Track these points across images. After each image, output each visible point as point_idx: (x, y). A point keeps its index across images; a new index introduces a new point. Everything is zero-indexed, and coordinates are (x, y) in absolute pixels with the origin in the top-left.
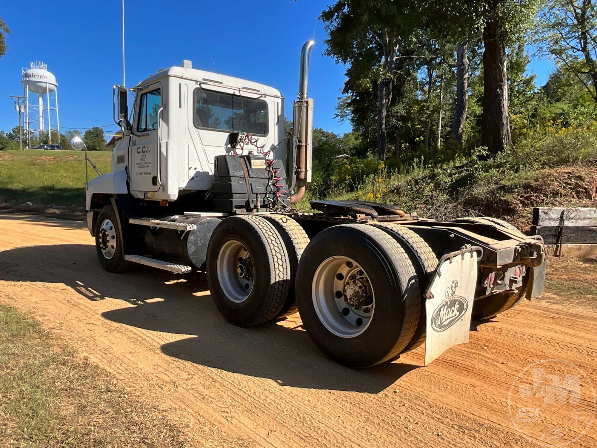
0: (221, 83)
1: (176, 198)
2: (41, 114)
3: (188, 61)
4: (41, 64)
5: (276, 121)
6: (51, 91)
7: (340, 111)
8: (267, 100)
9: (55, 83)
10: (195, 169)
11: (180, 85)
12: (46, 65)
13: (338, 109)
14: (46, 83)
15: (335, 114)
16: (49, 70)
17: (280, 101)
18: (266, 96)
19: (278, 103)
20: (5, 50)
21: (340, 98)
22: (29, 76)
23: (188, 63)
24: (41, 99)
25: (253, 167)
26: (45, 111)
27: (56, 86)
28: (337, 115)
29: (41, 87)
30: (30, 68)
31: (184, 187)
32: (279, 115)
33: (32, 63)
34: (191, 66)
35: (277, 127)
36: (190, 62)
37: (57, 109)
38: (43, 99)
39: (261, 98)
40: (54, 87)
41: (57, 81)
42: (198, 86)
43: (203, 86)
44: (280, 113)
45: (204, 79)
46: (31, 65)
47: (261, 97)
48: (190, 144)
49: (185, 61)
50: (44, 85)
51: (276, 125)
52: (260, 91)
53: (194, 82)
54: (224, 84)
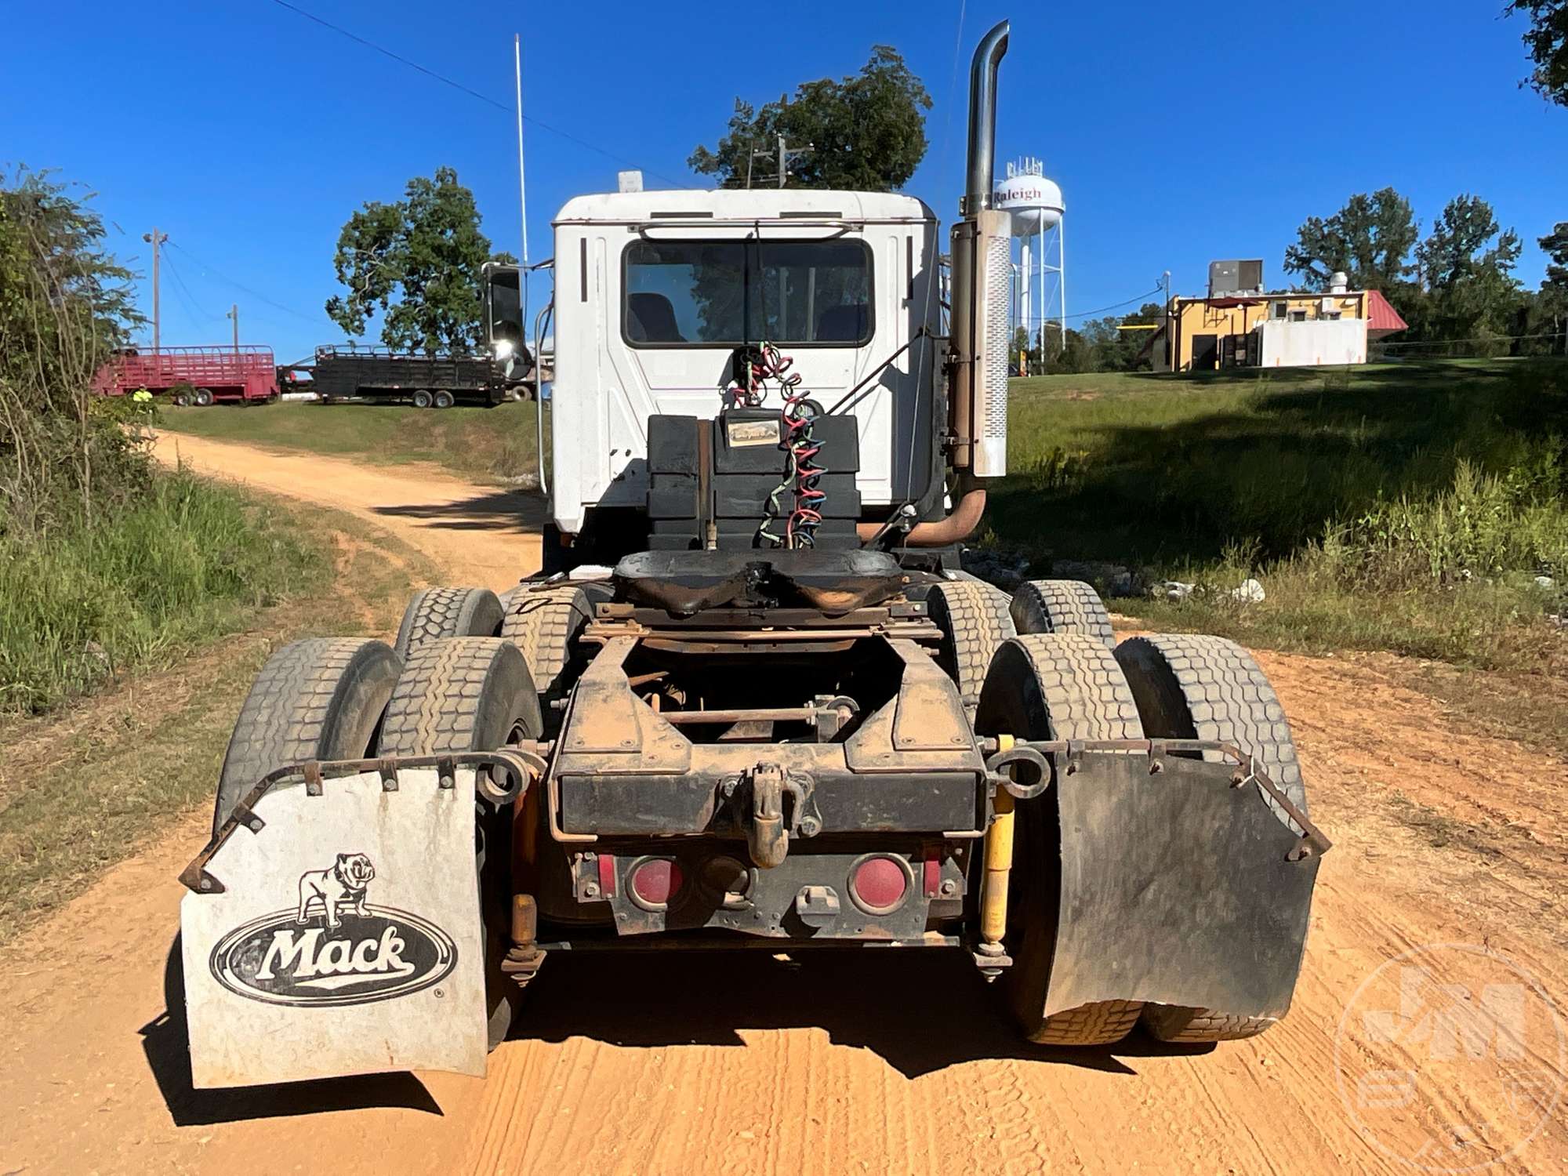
0: (710, 215)
1: (577, 527)
2: (1025, 288)
3: (630, 174)
4: (1030, 162)
5: (904, 294)
6: (1050, 225)
8: (869, 235)
9: (1059, 204)
10: (628, 453)
11: (584, 241)
12: (1041, 164)
14: (1039, 208)
16: (1047, 174)
17: (918, 233)
18: (866, 227)
19: (910, 239)
20: (923, 150)
22: (1004, 197)
23: (631, 178)
24: (1026, 249)
25: (733, 444)
26: (1035, 277)
27: (1061, 211)
29: (1028, 221)
30: (1006, 178)
31: (598, 500)
32: (915, 273)
33: (1010, 165)
34: (640, 186)
35: (905, 314)
36: (636, 176)
37: (1062, 270)
38: (1030, 251)
39: (849, 235)
40: (1057, 214)
41: (1064, 199)
42: (637, 236)
43: (652, 233)
44: (917, 269)
45: (654, 215)
46: (1009, 169)
47: (845, 231)
48: (612, 389)
49: (621, 174)
50: (1034, 213)
51: (904, 307)
52: (839, 215)
53: (625, 228)
54: (716, 217)
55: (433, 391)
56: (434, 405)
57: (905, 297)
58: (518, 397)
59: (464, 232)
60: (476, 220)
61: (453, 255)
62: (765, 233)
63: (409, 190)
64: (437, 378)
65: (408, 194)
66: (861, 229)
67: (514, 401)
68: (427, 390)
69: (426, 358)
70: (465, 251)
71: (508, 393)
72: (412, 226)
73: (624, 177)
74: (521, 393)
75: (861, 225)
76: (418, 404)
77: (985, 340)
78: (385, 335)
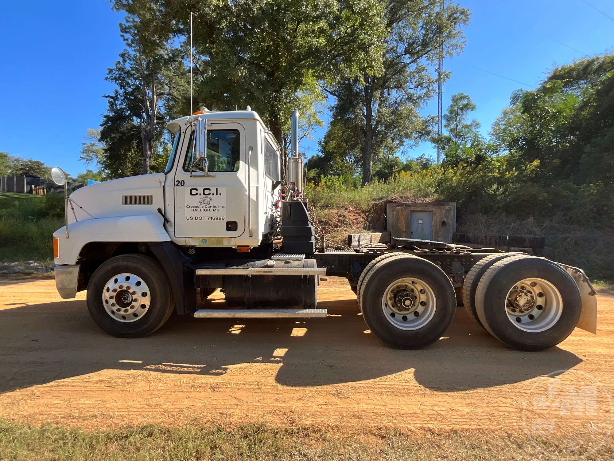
7: (85, 154)
13: (83, 153)
15: (81, 157)
21: (85, 144)
28: (83, 158)
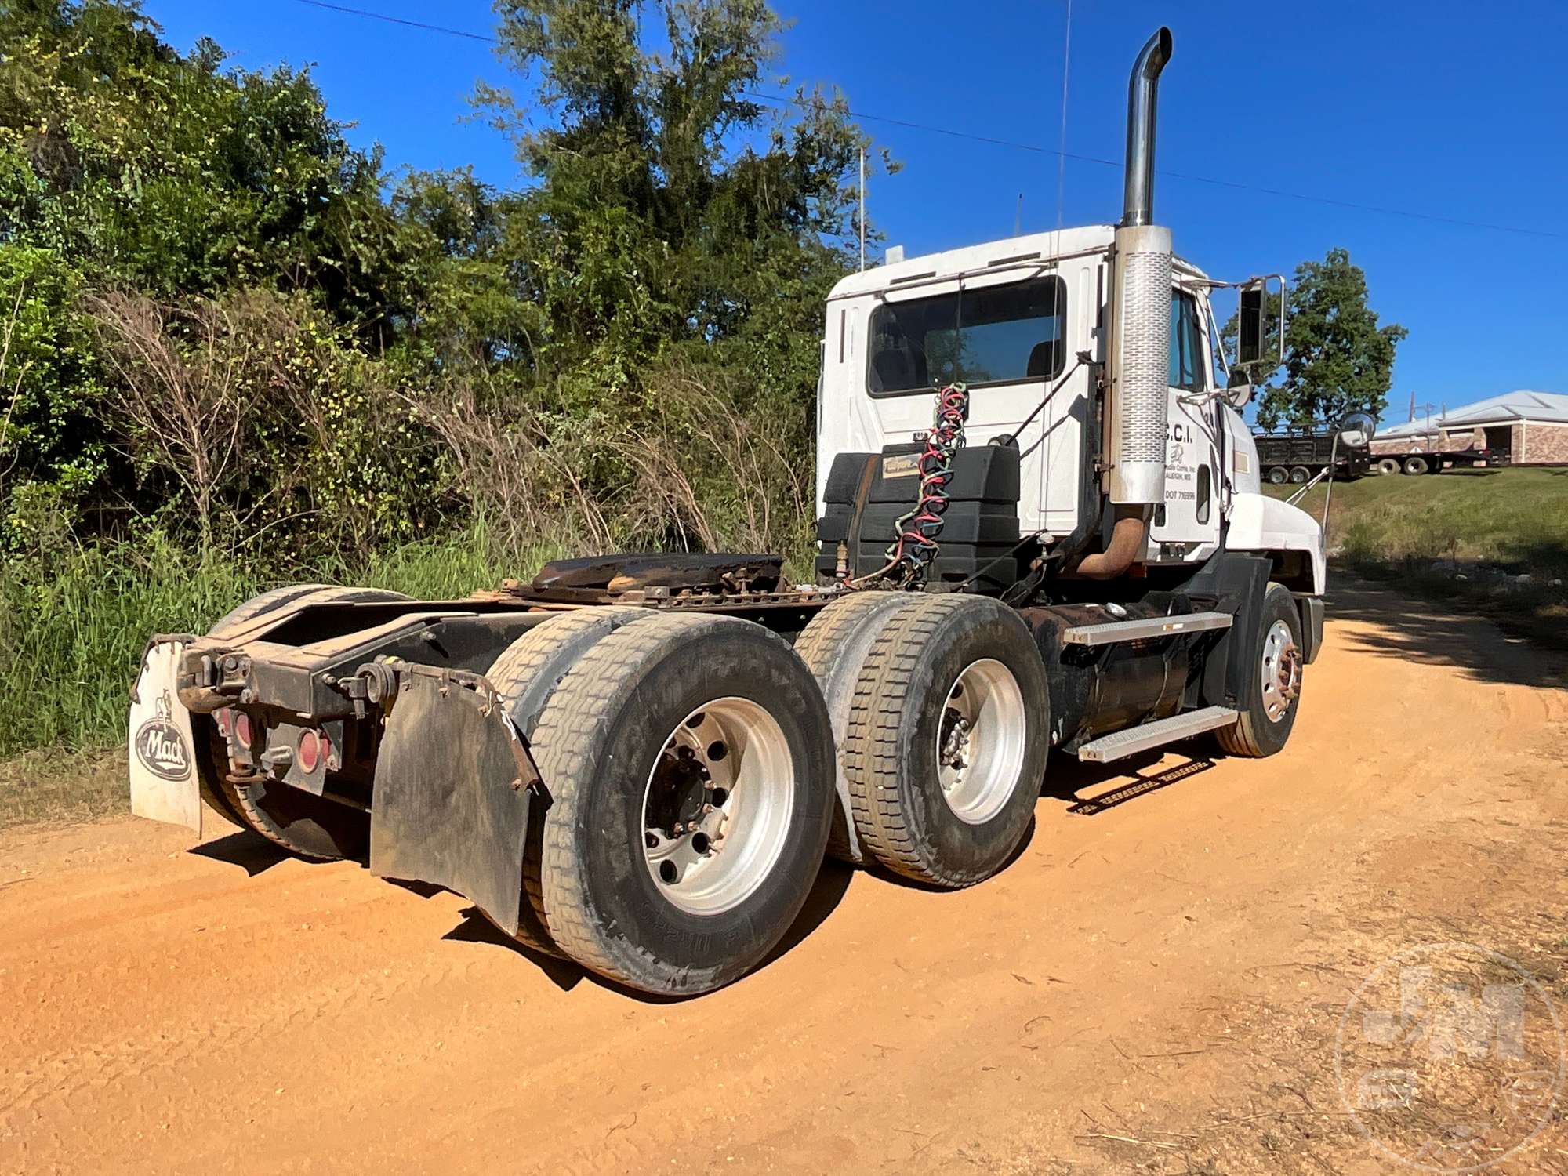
0: (933, 274)
3: (895, 248)
8: (1062, 271)
11: (844, 312)
18: (1061, 262)
19: (1100, 269)
23: (896, 252)
34: (901, 257)
35: (1094, 343)
36: (899, 249)
39: (1046, 273)
42: (880, 302)
43: (892, 298)
45: (894, 282)
47: (1043, 269)
48: (858, 435)
51: (1093, 337)
52: (1037, 255)
53: (872, 296)
54: (938, 277)
55: (1289, 468)
56: (1290, 481)
57: (1095, 326)
58: (1385, 470)
59: (1347, 308)
60: (1363, 296)
61: (1335, 331)
62: (971, 284)
63: (1297, 276)
64: (1294, 455)
65: (1295, 280)
66: (1056, 266)
67: (1380, 474)
68: (1284, 466)
69: (1287, 436)
70: (1345, 327)
71: (1373, 467)
72: (1295, 310)
73: (890, 252)
74: (1389, 467)
75: (1054, 262)
76: (1274, 480)
77: (1122, 362)
78: (1259, 417)
